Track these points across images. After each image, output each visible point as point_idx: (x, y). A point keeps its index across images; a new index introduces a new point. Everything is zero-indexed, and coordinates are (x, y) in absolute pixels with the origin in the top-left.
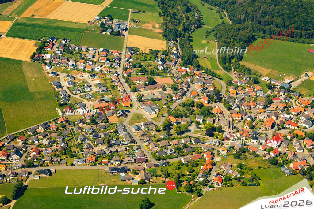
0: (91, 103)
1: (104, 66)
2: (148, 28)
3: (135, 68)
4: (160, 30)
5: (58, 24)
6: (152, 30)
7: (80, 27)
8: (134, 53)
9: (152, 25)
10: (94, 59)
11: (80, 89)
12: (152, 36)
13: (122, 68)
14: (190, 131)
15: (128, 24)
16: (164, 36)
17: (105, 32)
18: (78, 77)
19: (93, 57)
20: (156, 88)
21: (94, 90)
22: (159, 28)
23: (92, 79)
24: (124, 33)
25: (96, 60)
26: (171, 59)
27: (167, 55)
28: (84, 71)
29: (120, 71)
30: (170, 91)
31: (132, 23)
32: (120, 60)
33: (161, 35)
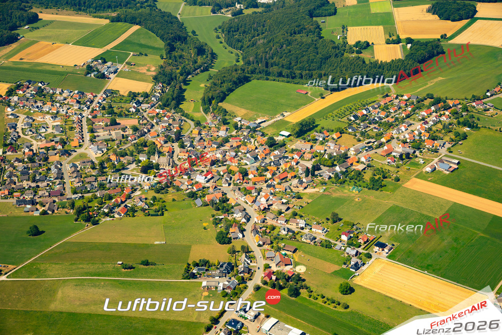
0: (39, 143)
1: (72, 108)
2: (141, 71)
3: (105, 110)
4: (154, 74)
5: (45, 68)
6: (144, 73)
7: (66, 71)
8: (110, 96)
9: (147, 68)
10: (65, 101)
11: (34, 130)
12: (142, 79)
13: (90, 110)
14: (128, 168)
15: (120, 67)
16: (154, 79)
17: (90, 75)
18: (39, 119)
19: (65, 99)
20: (116, 129)
21: (50, 130)
22: (154, 71)
23: (52, 121)
24: (112, 76)
25: (66, 103)
26: (149, 102)
27: (147, 97)
28: (48, 113)
29: (86, 113)
30: (129, 132)
31: (127, 66)
32: (92, 102)
33: (151, 78)
